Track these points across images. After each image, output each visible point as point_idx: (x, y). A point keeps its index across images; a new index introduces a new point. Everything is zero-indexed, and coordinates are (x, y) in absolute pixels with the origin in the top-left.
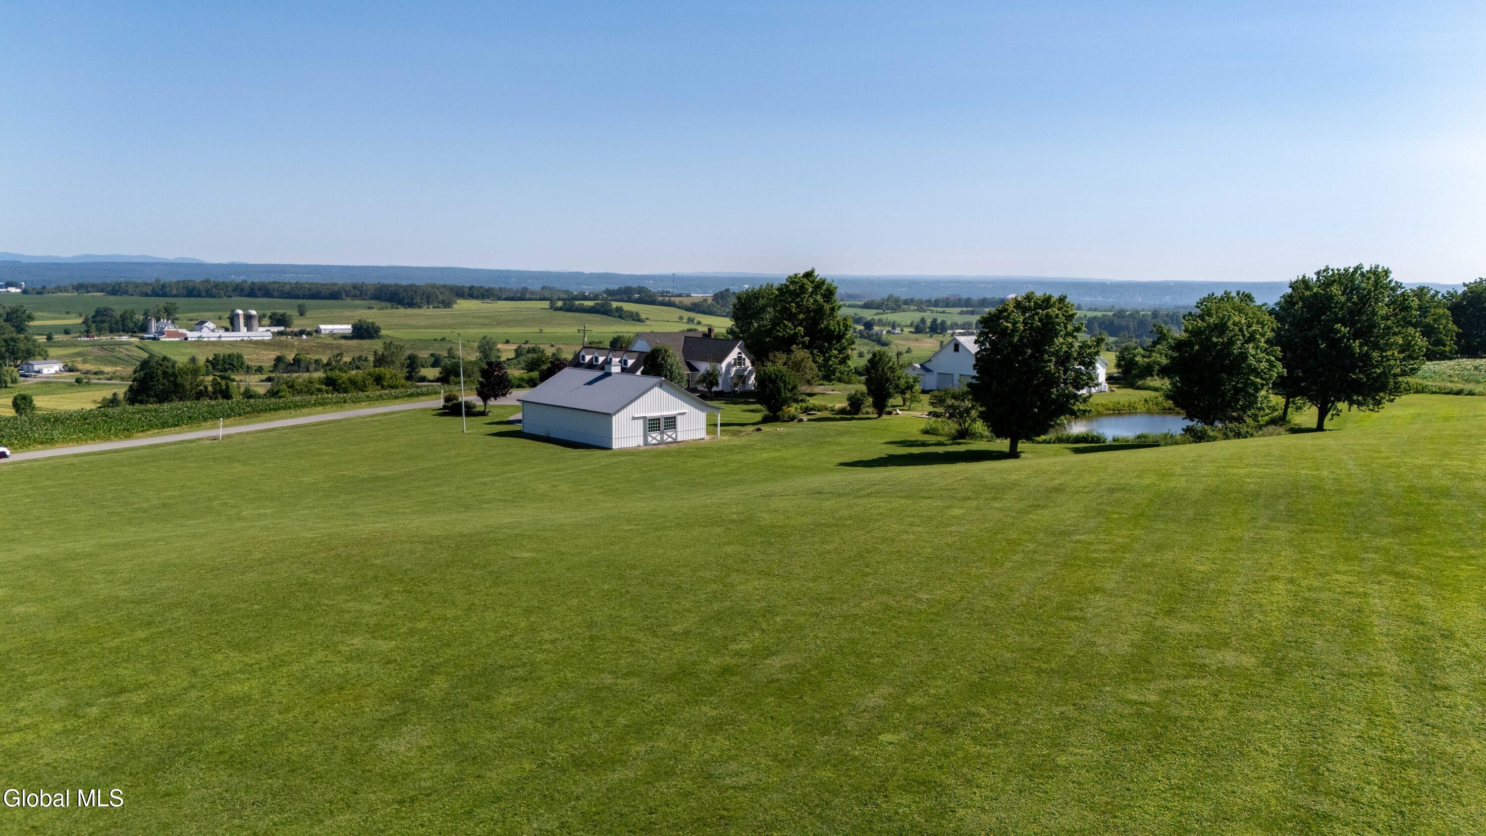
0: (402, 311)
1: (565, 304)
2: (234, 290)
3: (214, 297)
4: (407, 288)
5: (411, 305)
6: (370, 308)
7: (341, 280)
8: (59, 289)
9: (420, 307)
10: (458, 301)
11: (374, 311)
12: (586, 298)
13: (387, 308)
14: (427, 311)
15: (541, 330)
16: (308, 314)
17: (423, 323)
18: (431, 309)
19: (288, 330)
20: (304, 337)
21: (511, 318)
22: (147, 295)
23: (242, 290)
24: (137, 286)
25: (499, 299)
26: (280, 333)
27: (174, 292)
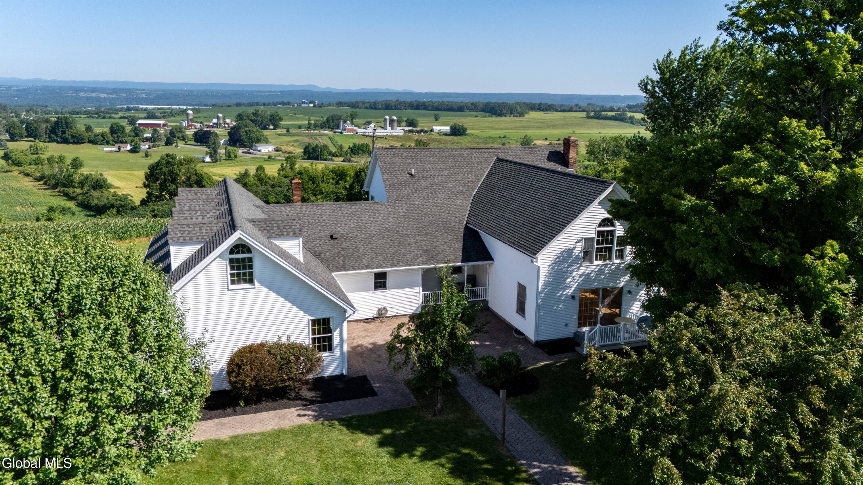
0: (494, 118)
1: (595, 114)
2: (409, 106)
3: (398, 109)
4: (499, 105)
5: (500, 115)
6: (476, 116)
7: (466, 100)
8: (330, 105)
9: (505, 116)
10: (530, 113)
11: (479, 118)
12: (612, 110)
13: (486, 117)
14: (508, 119)
15: (574, 132)
16: (441, 120)
17: (502, 126)
18: (512, 117)
19: (415, 129)
20: (422, 134)
21: (556, 123)
22: (367, 108)
23: (413, 106)
24: (363, 103)
25: (556, 111)
26: (410, 131)
27: (380, 107)
